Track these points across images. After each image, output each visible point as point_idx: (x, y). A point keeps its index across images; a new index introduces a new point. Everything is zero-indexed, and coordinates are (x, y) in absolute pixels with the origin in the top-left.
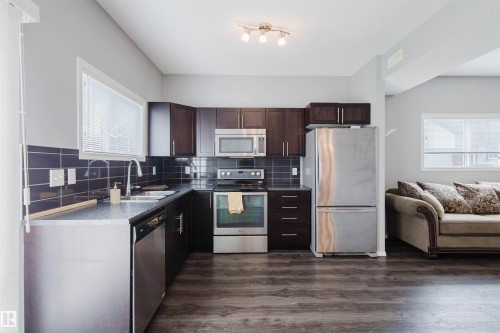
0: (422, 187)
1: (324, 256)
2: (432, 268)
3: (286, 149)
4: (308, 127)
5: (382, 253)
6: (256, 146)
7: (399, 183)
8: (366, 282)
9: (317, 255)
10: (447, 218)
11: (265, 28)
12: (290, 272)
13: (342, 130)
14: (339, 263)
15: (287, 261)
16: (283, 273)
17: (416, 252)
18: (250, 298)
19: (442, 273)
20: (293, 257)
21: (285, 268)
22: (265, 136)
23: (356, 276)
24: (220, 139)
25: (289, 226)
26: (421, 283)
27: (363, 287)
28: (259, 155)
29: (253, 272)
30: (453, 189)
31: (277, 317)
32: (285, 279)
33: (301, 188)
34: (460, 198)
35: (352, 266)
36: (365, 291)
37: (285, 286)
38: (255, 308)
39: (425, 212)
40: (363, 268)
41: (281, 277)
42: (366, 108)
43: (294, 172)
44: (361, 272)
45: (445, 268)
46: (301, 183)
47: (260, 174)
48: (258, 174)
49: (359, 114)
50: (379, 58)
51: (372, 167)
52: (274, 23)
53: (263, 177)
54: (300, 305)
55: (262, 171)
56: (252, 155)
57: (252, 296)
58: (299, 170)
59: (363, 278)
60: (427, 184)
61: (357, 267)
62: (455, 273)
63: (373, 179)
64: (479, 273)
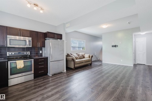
0: (71, 54)
1: (52, 75)
2: (75, 71)
3: (39, 45)
4: (46, 39)
5: (65, 71)
6: (28, 43)
7: (68, 54)
8: (64, 78)
9: (50, 76)
10: (76, 60)
11: (36, 5)
12: (44, 82)
13: (55, 40)
14: (57, 76)
15: (42, 80)
16: (42, 83)
17: (71, 69)
18: (35, 94)
19: (76, 72)
20: (43, 78)
21: (42, 82)
22: (31, 40)
23: (62, 77)
24: (10, 40)
25: (41, 69)
26: (74, 75)
27: (64, 79)
28: (28, 46)
29: (31, 87)
30: (76, 55)
31: (46, 95)
32: (44, 85)
33: (43, 57)
34: (77, 56)
35: (60, 76)
36: (65, 80)
37: (45, 87)
38: (38, 96)
39: (73, 60)
40: (63, 75)
41: (42, 85)
42: (61, 35)
43: (41, 52)
44: (62, 76)
45: (76, 71)
46: (43, 55)
47: (29, 53)
48: (27, 53)
49: (59, 37)
50: (64, 23)
51: (63, 50)
52: (39, 5)
53: (29, 54)
54: (51, 89)
55: (29, 52)
56: (26, 46)
57: (35, 93)
58: (42, 51)
59: (63, 77)
60: (72, 54)
61: (61, 75)
62: (78, 71)
63: (63, 53)
64: (81, 70)
